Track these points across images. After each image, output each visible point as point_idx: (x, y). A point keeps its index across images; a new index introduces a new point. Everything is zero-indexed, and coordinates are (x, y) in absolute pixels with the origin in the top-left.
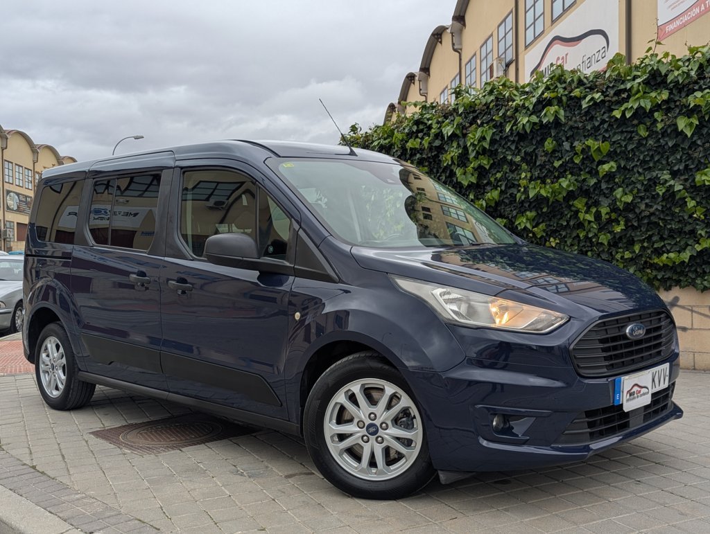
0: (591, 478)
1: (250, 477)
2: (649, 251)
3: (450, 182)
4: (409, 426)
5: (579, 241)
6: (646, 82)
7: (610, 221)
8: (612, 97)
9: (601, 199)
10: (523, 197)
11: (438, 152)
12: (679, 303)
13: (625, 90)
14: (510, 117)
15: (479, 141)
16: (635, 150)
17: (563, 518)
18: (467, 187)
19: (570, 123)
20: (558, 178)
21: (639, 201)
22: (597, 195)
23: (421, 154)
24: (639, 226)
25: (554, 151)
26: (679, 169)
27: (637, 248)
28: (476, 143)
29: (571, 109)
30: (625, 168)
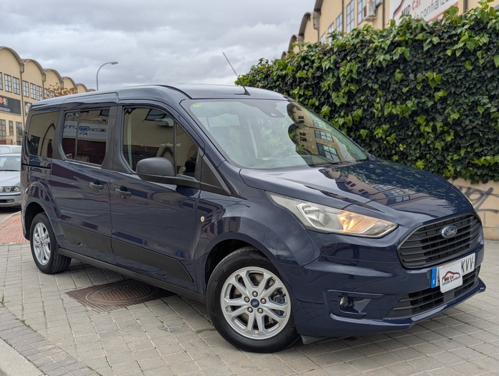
0: (415, 335)
1: (171, 332)
2: (472, 155)
3: (327, 103)
4: (281, 301)
5: (421, 146)
6: (471, 28)
7: (443, 132)
8: (446, 40)
9: (437, 116)
10: (380, 115)
11: (319, 81)
12: (493, 193)
13: (456, 35)
14: (371, 55)
15: (348, 73)
16: (463, 80)
17: (391, 371)
18: (339, 107)
19: (415, 59)
20: (406, 100)
21: (465, 118)
22: (434, 112)
23: (307, 81)
24: (465, 136)
25: (402, 81)
26: (495, 94)
27: (462, 152)
28: (346, 74)
29: (415, 49)
30: (455, 93)
